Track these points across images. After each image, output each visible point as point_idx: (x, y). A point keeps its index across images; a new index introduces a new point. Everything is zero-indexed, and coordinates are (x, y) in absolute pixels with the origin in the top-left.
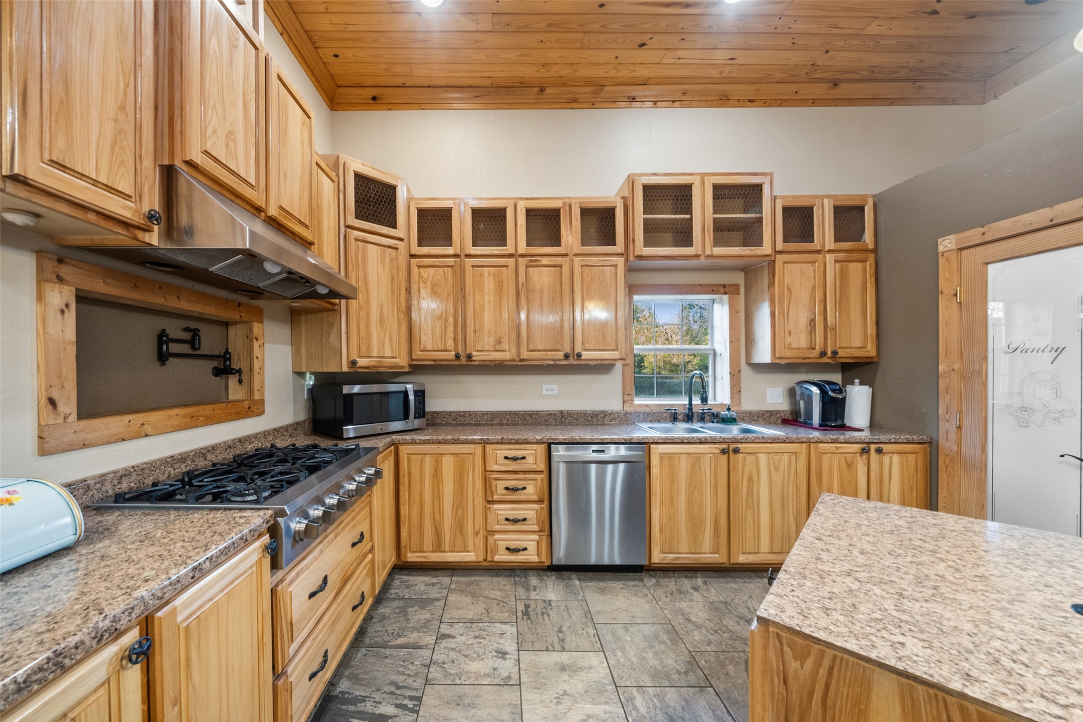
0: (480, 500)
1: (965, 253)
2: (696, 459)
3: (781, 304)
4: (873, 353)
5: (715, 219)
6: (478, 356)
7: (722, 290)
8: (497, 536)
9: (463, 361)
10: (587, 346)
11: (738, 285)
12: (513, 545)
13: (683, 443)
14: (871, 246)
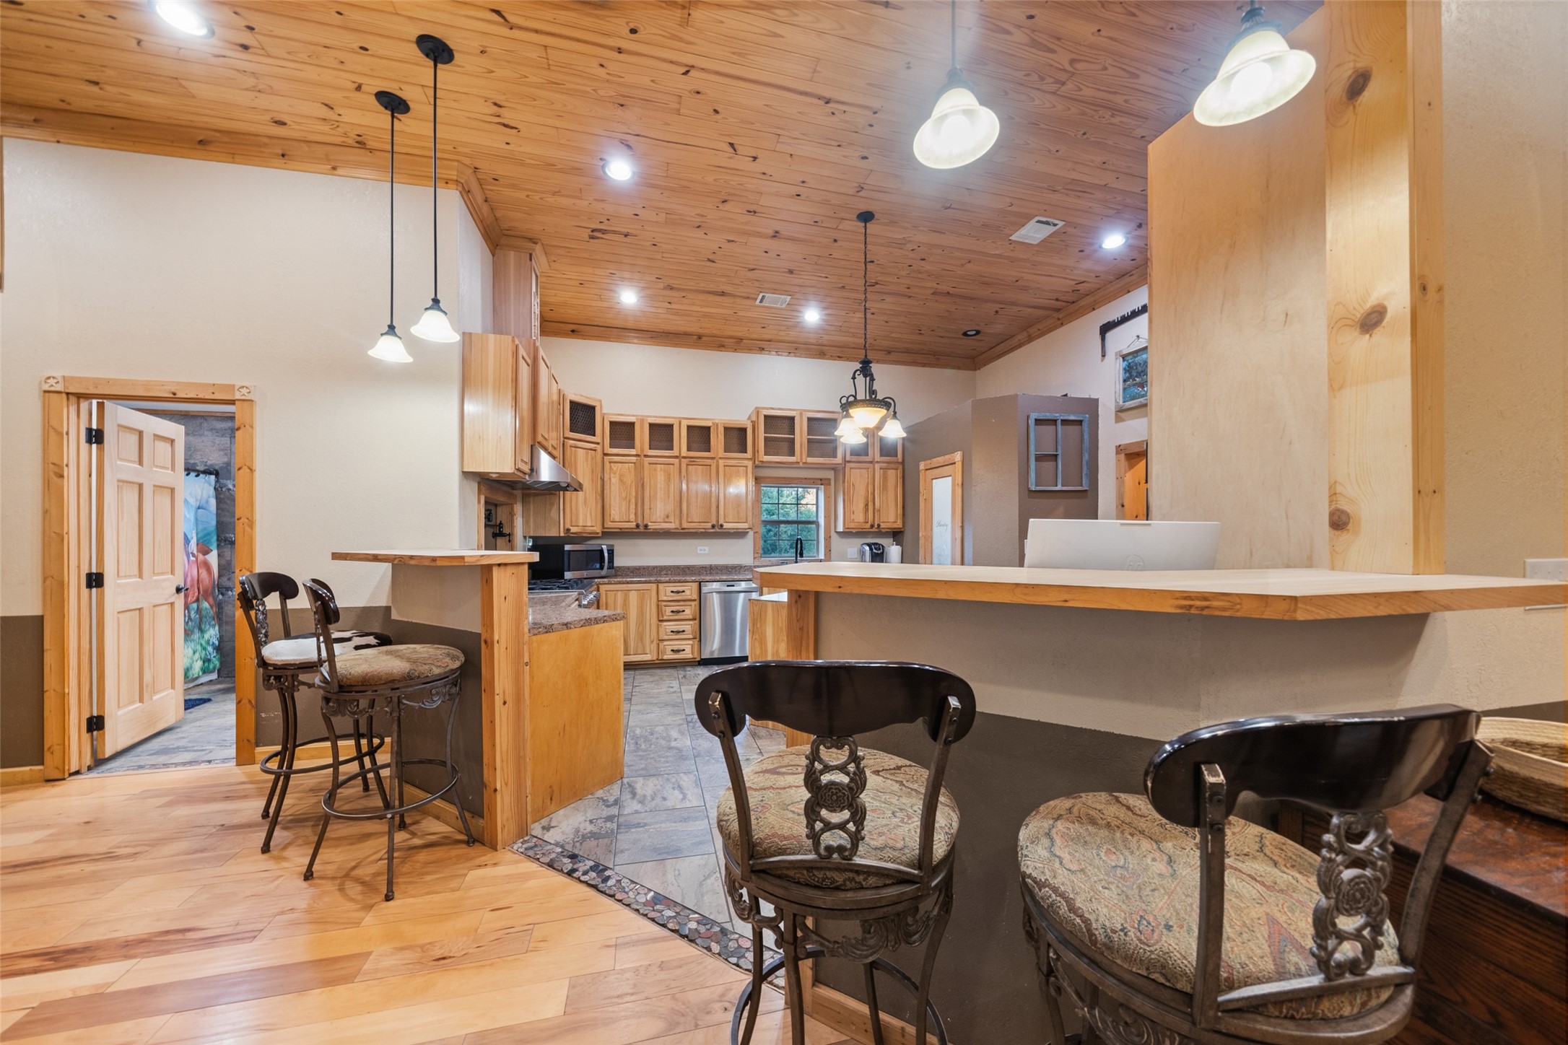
0: (654, 620)
1: (928, 471)
3: (849, 495)
4: (901, 526)
5: (808, 439)
6: (652, 526)
7: (820, 482)
8: (665, 643)
9: (642, 529)
10: (727, 520)
11: (830, 479)
12: (675, 648)
14: (900, 460)
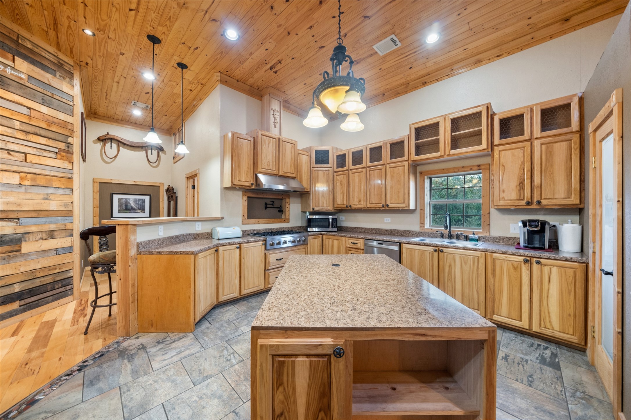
1: (596, 133)
2: (423, 252)
3: (497, 175)
5: (451, 136)
6: (353, 206)
7: (477, 168)
9: (348, 208)
10: (391, 202)
11: (488, 164)
13: (416, 244)
14: (577, 129)
